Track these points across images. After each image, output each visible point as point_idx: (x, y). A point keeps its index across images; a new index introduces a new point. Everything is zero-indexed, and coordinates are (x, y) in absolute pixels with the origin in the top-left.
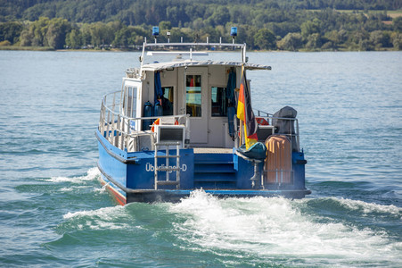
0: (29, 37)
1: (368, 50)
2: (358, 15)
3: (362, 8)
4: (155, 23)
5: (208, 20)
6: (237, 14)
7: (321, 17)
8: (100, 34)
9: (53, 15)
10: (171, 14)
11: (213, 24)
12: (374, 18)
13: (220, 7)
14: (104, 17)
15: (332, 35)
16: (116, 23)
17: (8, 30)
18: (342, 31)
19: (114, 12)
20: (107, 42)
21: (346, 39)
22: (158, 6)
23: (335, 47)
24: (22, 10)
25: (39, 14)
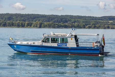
0: (34, 25)
1: (105, 29)
2: (103, 21)
3: (104, 20)
4: (60, 23)
6: (77, 21)
7: (95, 22)
8: (49, 25)
9: (39, 21)
10: (63, 21)
11: (72, 23)
12: (106, 22)
13: (74, 19)
14: (50, 21)
15: (97, 26)
16: (52, 22)
17: (30, 24)
18: (99, 25)
19: (52, 20)
20: (50, 26)
21: (100, 26)
22: (61, 19)
23: (98, 28)
24: (33, 20)
25: (36, 20)
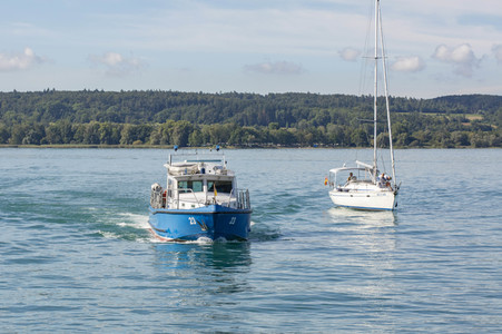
0: (158, 137)
1: (449, 147)
2: (441, 118)
3: (445, 112)
4: (266, 124)
5: (312, 121)
6: (337, 116)
7: (409, 118)
8: (218, 134)
9: (178, 118)
10: (279, 117)
11: (316, 125)
12: (454, 120)
13: (322, 110)
14: (222, 119)
15: (419, 134)
16: (232, 124)
17: (140, 131)
18: (427, 131)
19: (231, 115)
20: (224, 141)
21: (431, 138)
22: (268, 110)
23: (421, 144)
24: (153, 114)
25: (167, 117)
